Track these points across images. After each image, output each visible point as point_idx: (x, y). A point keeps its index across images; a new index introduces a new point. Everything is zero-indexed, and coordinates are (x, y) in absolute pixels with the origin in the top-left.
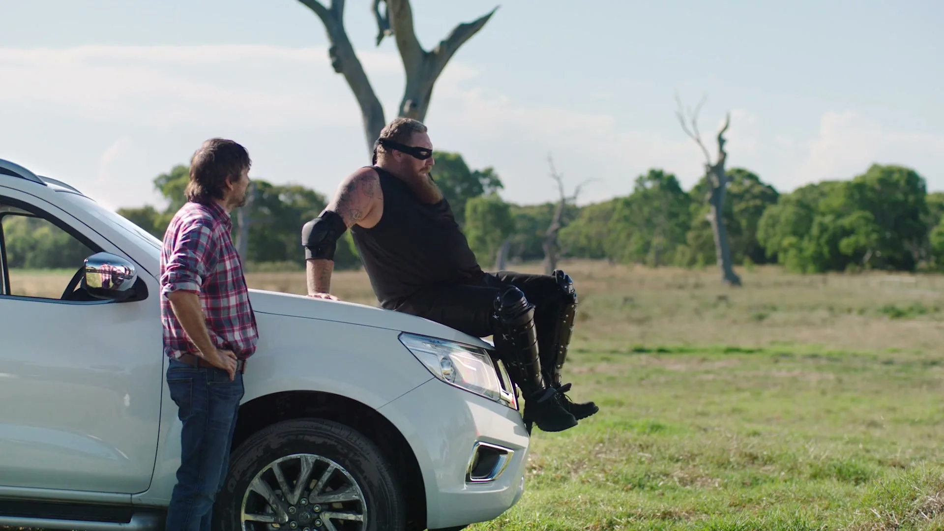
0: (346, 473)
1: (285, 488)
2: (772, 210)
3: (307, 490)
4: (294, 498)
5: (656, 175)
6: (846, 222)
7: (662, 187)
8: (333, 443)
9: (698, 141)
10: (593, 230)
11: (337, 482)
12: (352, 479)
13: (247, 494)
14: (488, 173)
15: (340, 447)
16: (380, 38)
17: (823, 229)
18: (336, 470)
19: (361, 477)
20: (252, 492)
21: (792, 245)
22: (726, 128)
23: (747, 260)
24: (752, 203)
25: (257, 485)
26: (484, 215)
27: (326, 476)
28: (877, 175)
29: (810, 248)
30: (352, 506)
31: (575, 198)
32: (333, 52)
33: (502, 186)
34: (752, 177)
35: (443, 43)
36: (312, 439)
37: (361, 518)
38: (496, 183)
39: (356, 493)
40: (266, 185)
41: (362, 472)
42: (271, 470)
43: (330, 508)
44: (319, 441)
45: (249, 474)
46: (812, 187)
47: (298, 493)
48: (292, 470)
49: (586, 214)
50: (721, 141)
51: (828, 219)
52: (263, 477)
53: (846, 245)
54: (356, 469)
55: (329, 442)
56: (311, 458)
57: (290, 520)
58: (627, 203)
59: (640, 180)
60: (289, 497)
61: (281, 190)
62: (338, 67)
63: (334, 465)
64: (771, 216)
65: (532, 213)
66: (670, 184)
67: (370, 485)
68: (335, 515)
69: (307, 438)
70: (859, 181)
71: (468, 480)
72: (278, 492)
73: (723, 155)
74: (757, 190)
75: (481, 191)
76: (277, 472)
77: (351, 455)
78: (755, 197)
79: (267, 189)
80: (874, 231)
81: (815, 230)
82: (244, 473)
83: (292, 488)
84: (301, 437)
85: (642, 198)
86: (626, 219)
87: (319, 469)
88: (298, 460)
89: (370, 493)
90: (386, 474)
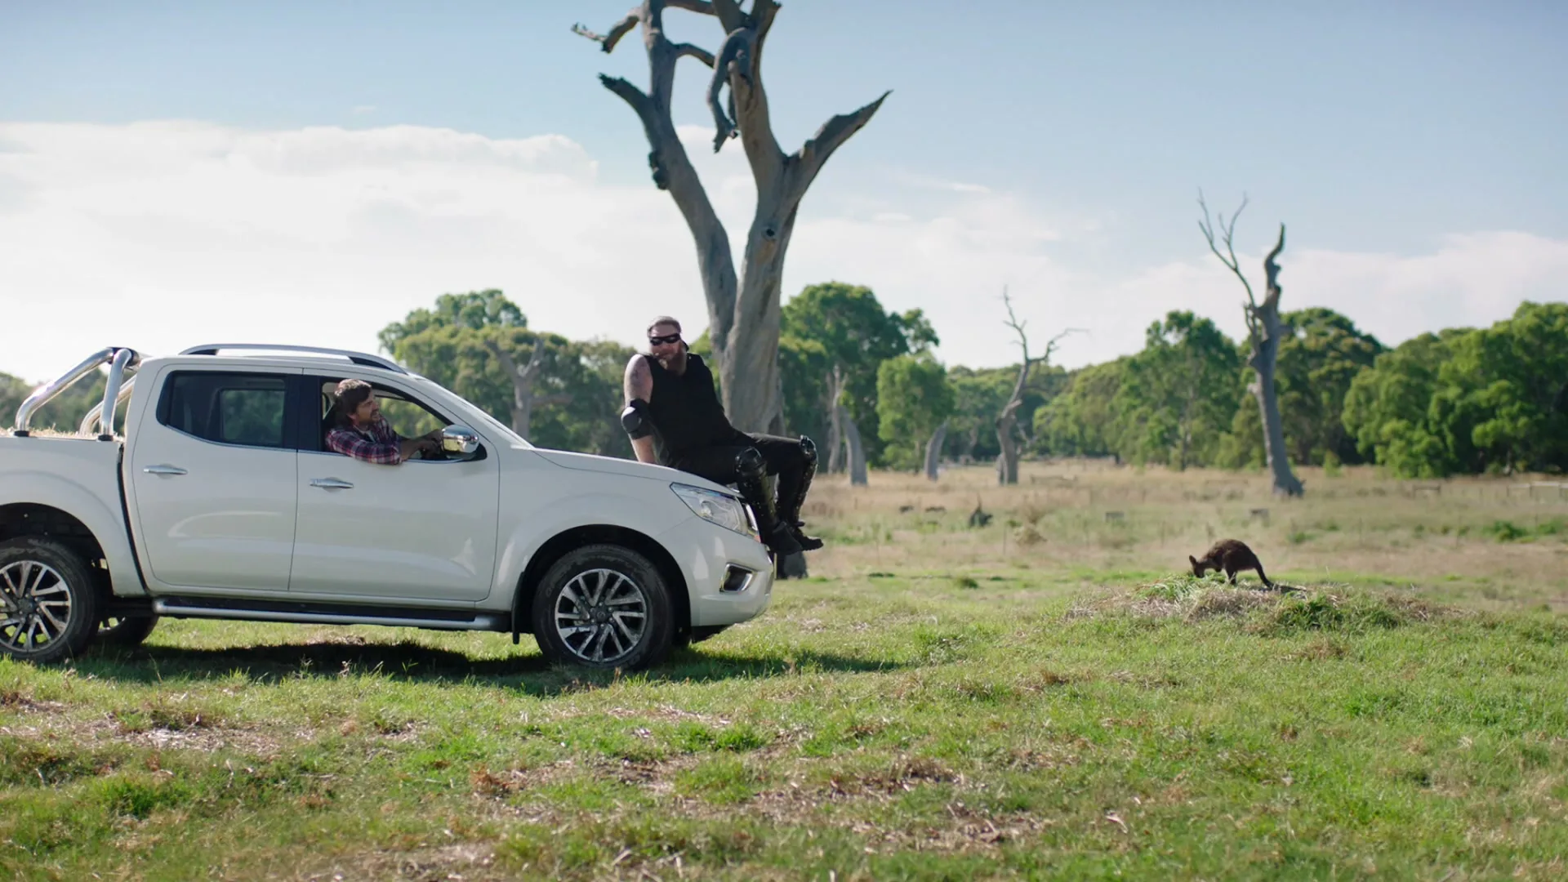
0: (632, 583)
1: (587, 594)
2: (1367, 376)
3: (603, 595)
4: (594, 601)
5: (1180, 321)
6: (1481, 396)
7: (1190, 341)
8: (622, 561)
9: (1236, 270)
10: (1086, 410)
11: (625, 590)
12: (636, 587)
13: (559, 599)
14: (914, 318)
15: (627, 563)
16: (719, 142)
17: (1446, 407)
18: (624, 581)
19: (642, 586)
20: (563, 598)
21: (1396, 434)
22: (1279, 248)
23: (1329, 458)
24: (1337, 366)
25: (567, 592)
26: (906, 386)
27: (617, 585)
28: (1530, 320)
29: (1422, 439)
30: (635, 607)
31: (1045, 358)
32: (654, 160)
33: (936, 342)
34: (1343, 324)
35: (808, 144)
36: (608, 558)
37: (642, 615)
38: (929, 336)
39: (638, 597)
40: (558, 341)
41: (642, 581)
42: (577, 581)
43: (620, 608)
44: (612, 559)
45: (561, 585)
46: (1429, 339)
47: (596, 597)
48: (592, 581)
49: (1077, 384)
50: (1272, 269)
51: (1452, 392)
52: (571, 587)
53: (1480, 432)
54: (638, 579)
55: (619, 560)
56: (606, 572)
57: (591, 618)
58: (1134, 365)
59: (1155, 331)
60: (590, 601)
61: (580, 349)
62: (661, 181)
63: (623, 577)
64: (1365, 389)
65: (988, 382)
66: (1204, 336)
67: (649, 591)
68: (623, 614)
69: (603, 557)
70: (1501, 329)
71: (721, 591)
72: (583, 598)
73: (1275, 291)
74: (1346, 343)
75: (903, 348)
76: (581, 582)
77: (635, 570)
78: (1343, 356)
79: (562, 348)
80: (1522, 411)
81: (1433, 410)
82: (557, 584)
83: (592, 595)
84: (598, 557)
85: (1158, 357)
86: (1134, 391)
87: (612, 580)
88: (597, 574)
89: (648, 597)
90: (660, 583)
